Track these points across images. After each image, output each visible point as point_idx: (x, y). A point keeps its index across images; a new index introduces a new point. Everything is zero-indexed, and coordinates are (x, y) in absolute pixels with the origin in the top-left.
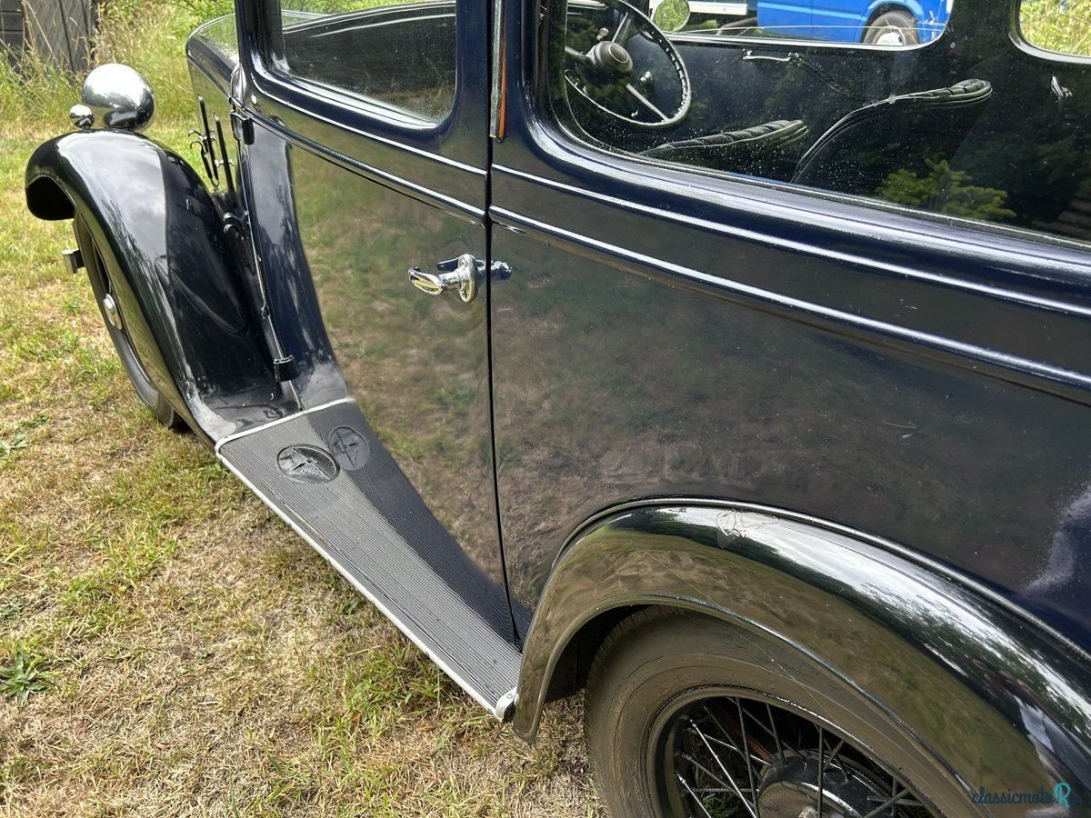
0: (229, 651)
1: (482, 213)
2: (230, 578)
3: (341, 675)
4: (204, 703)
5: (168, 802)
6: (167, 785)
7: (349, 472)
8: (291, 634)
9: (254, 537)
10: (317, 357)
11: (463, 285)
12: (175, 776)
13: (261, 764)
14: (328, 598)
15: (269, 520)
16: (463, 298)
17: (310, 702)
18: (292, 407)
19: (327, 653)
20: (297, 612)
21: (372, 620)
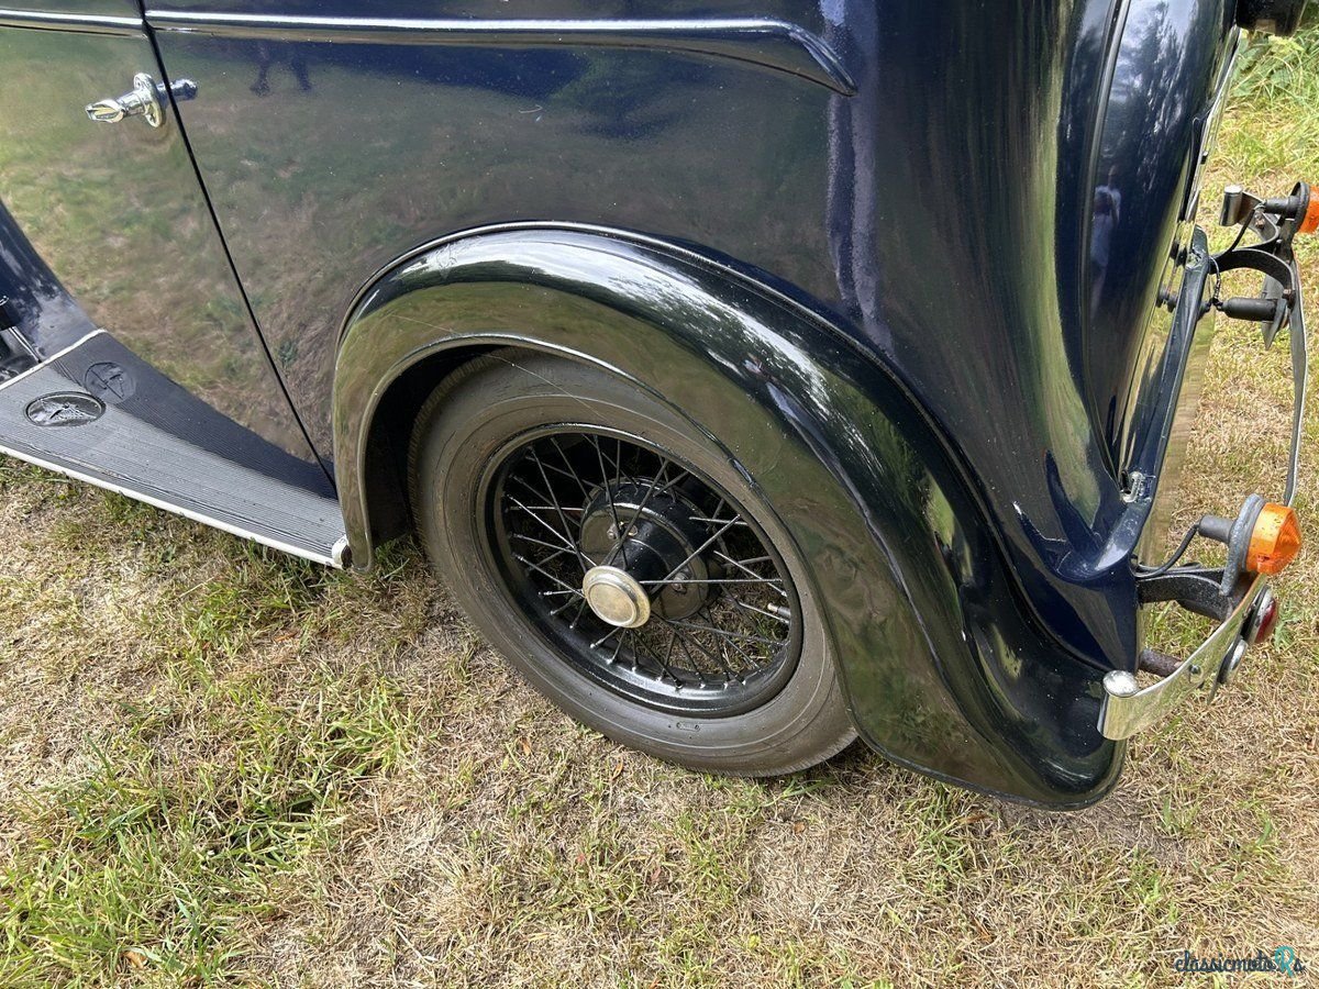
0: (40, 630)
1: (139, 22)
2: (16, 566)
3: (177, 616)
4: (27, 682)
5: (17, 774)
6: (10, 761)
7: (118, 406)
8: (108, 597)
9: (32, 522)
10: (37, 290)
11: (147, 108)
12: (17, 750)
13: (111, 712)
14: (140, 555)
15: (44, 501)
16: (152, 123)
17: (152, 648)
18: (27, 362)
19: (155, 602)
20: (109, 575)
21: (198, 560)
